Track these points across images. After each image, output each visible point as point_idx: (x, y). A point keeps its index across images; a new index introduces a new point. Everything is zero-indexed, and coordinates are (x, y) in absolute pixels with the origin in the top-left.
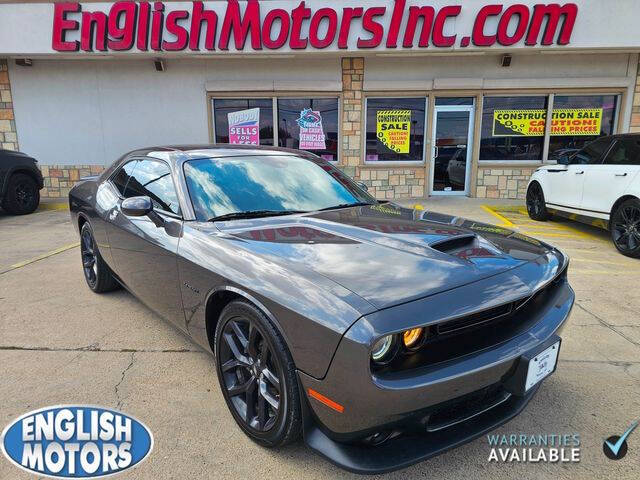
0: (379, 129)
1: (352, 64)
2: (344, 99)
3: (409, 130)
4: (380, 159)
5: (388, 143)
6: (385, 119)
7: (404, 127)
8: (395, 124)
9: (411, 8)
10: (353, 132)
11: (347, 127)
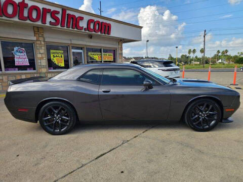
0: (52, 57)
1: (38, 29)
2: (37, 44)
3: (63, 58)
4: (54, 69)
5: (56, 62)
6: (54, 53)
7: (61, 57)
8: (58, 55)
9: (68, 14)
10: (42, 58)
11: (39, 56)
